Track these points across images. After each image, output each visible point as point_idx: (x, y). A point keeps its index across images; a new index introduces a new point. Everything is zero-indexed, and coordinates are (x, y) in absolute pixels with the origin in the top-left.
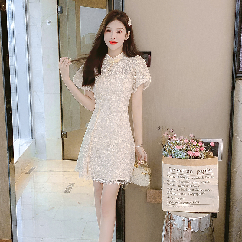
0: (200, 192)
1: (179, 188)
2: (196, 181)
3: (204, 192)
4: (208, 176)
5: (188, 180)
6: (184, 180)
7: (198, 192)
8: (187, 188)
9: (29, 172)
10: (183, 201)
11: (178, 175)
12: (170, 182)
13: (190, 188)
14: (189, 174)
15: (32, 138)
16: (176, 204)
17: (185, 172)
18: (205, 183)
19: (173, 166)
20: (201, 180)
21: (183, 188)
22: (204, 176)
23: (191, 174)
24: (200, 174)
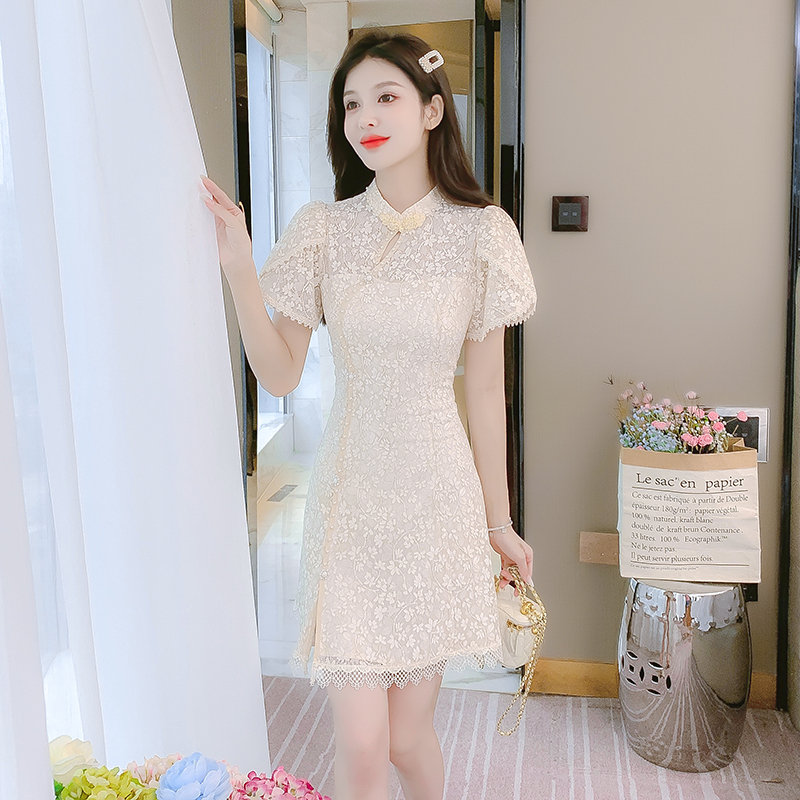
0: (715, 535)
1: (662, 524)
2: (704, 507)
3: (725, 534)
4: (733, 495)
5: (684, 506)
6: (675, 505)
7: (708, 535)
8: (682, 525)
9: (277, 497)
10: (671, 555)
11: (658, 494)
12: (639, 511)
13: (687, 525)
14: (686, 490)
15: (285, 412)
16: (655, 562)
17: (677, 486)
18: (726, 512)
19: (646, 472)
20: (718, 506)
21: (672, 525)
22: (724, 496)
23: (691, 490)
24: (712, 489)
